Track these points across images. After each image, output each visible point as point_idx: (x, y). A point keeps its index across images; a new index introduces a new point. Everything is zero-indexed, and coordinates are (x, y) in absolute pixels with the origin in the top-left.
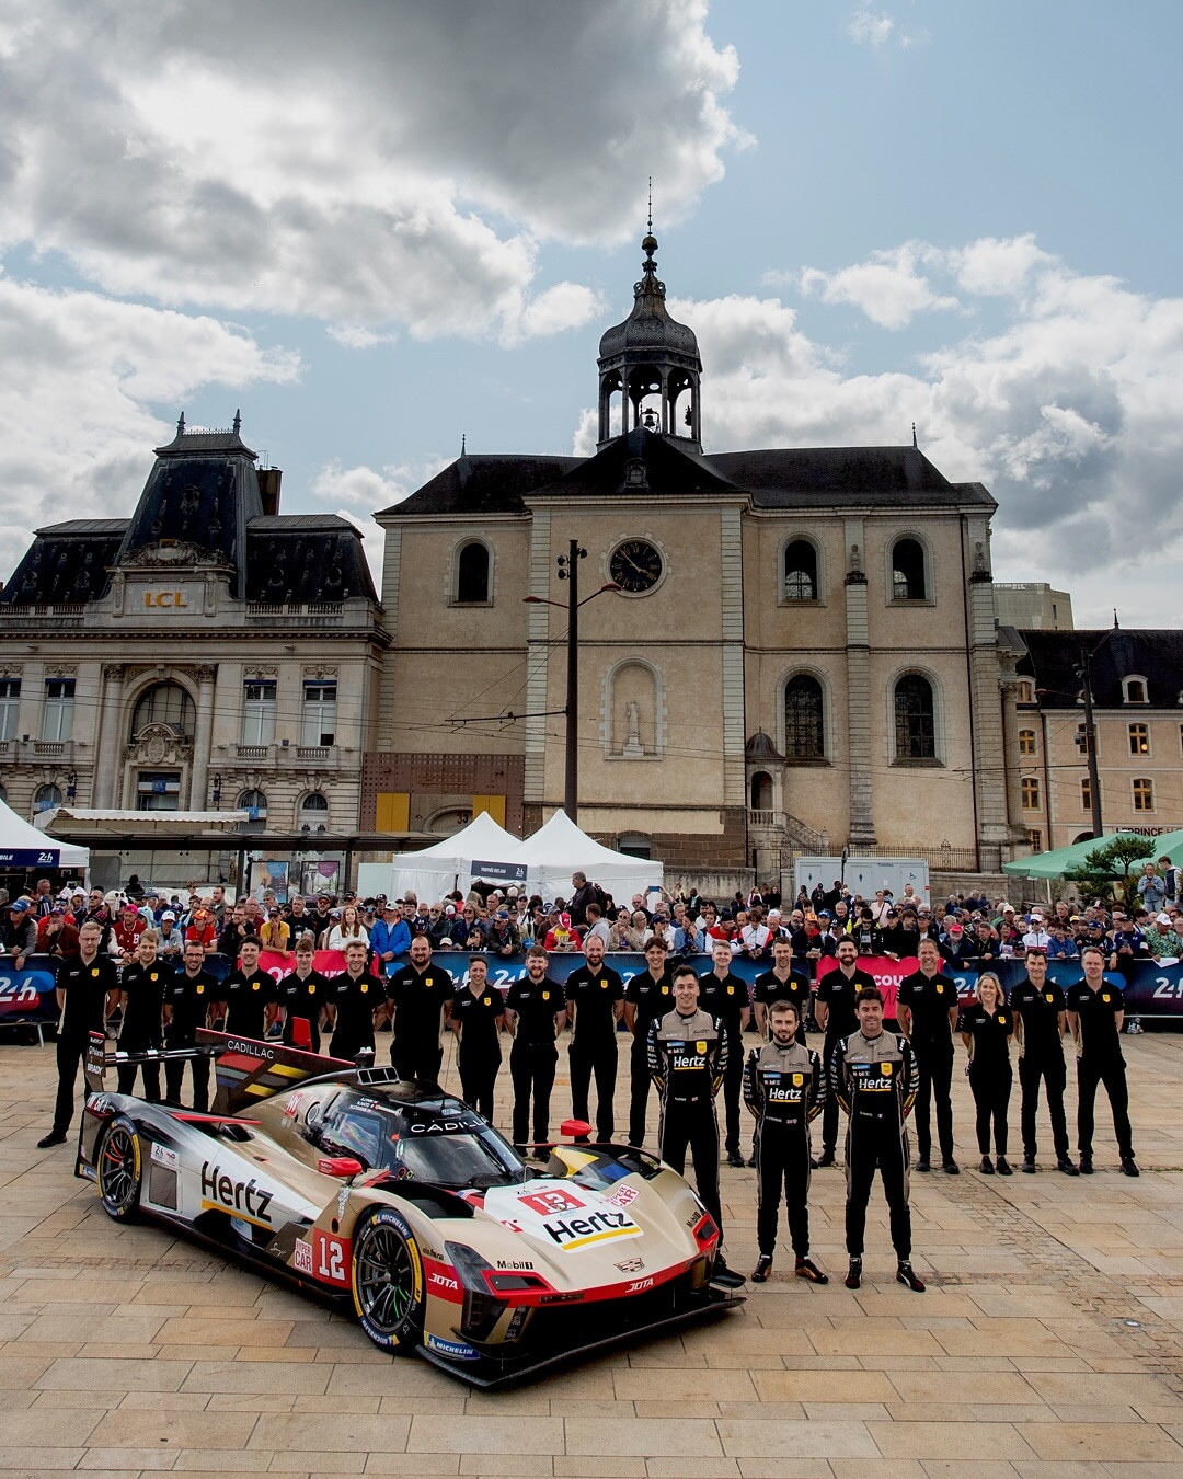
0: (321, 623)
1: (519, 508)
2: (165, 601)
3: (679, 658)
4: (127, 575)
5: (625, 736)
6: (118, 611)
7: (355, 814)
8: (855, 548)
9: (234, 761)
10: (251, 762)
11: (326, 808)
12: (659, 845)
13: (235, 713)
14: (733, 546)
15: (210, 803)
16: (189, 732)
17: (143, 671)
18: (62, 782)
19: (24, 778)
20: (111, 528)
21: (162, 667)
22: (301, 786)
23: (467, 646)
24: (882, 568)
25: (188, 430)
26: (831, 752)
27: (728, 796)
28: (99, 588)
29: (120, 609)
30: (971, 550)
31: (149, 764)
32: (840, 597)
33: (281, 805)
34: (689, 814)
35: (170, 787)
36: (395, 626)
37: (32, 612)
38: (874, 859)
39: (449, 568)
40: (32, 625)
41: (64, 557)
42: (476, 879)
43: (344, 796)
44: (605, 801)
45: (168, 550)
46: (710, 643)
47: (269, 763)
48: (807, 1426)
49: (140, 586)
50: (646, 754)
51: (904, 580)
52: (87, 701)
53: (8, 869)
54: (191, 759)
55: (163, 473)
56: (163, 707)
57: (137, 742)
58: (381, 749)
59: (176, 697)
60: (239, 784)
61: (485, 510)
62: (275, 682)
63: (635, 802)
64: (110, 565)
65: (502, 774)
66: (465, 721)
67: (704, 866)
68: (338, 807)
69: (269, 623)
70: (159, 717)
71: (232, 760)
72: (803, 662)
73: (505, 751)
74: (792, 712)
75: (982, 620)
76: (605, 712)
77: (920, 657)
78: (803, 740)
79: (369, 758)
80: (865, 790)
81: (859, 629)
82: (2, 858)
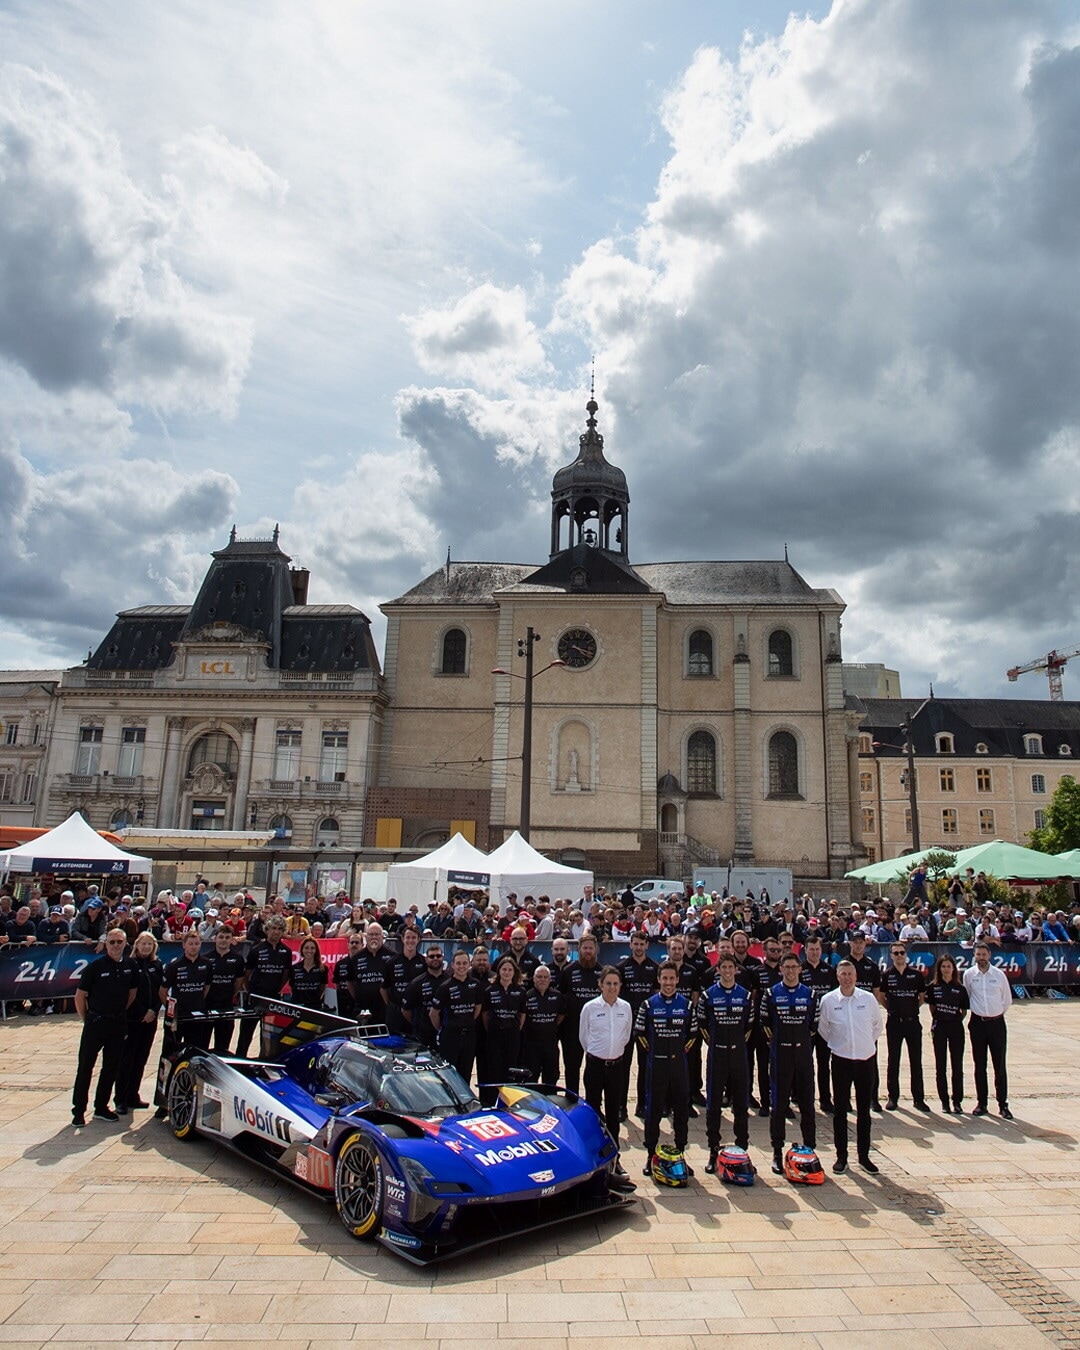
0: (337, 688)
2: (218, 669)
3: (609, 718)
4: (188, 648)
5: (567, 776)
6: (179, 676)
7: (360, 834)
8: (741, 636)
9: (267, 792)
10: (282, 793)
11: (338, 829)
12: (592, 859)
13: (270, 755)
14: (650, 633)
15: (247, 825)
16: (233, 769)
17: (198, 723)
18: (134, 809)
19: (104, 804)
20: (178, 612)
21: (214, 720)
22: (318, 812)
23: (448, 706)
24: (761, 651)
25: (238, 538)
26: (723, 788)
27: (644, 822)
28: (165, 659)
29: (182, 675)
30: (826, 639)
31: (201, 794)
32: (730, 673)
33: (303, 827)
34: (613, 835)
36: (394, 690)
37: (113, 676)
38: (752, 869)
39: (435, 648)
40: (113, 686)
41: (139, 634)
42: (452, 884)
43: (351, 819)
44: (551, 825)
45: (220, 630)
46: (632, 706)
47: (295, 793)
48: (691, 1295)
49: (199, 658)
50: (582, 789)
51: (777, 660)
52: (154, 745)
53: (88, 875)
54: (234, 790)
55: (218, 571)
56: (214, 749)
57: (193, 777)
58: (381, 784)
59: (224, 742)
60: (271, 810)
61: (464, 603)
62: (300, 732)
63: (572, 825)
64: (175, 640)
65: (473, 803)
66: (445, 764)
67: (625, 875)
68: (346, 828)
69: (298, 687)
70: (211, 757)
72: (702, 721)
73: (476, 787)
74: (692, 758)
75: (834, 691)
76: (552, 757)
77: (788, 718)
78: (701, 780)
79: (372, 791)
80: (746, 817)
81: (743, 697)
82: (83, 866)
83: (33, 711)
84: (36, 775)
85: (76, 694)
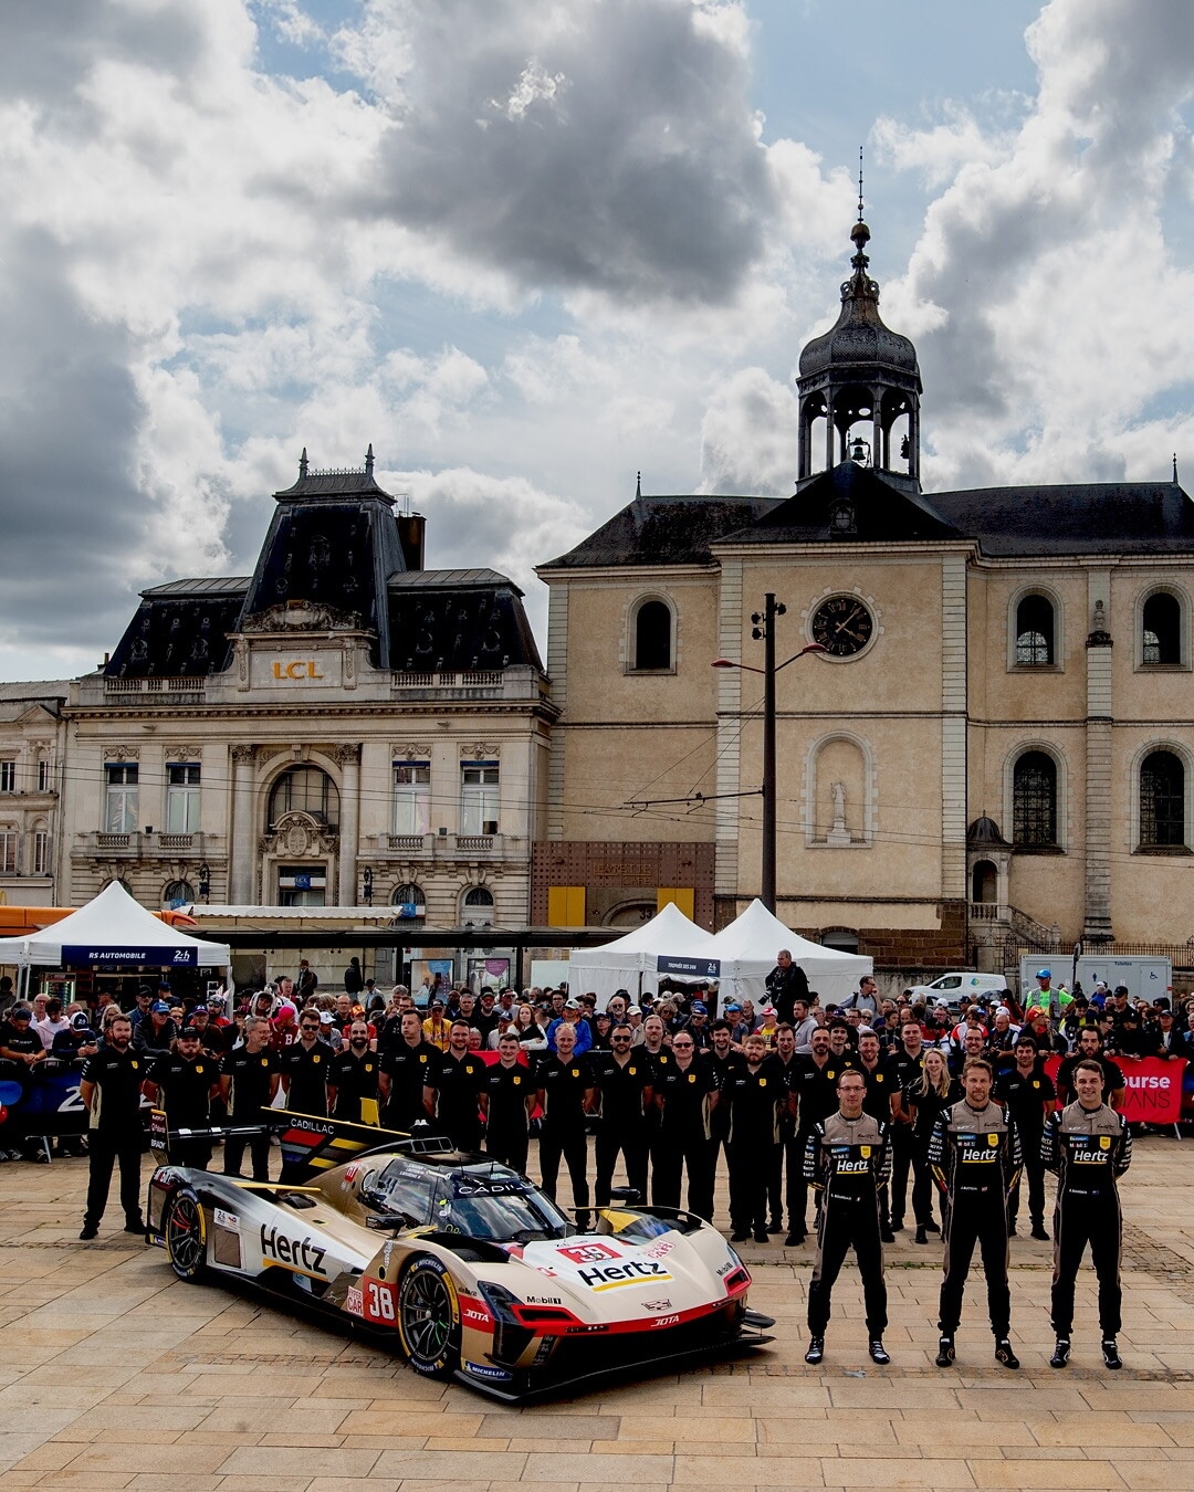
0: (478, 696)
1: (706, 559)
2: (298, 672)
3: (892, 732)
4: (251, 642)
5: (829, 821)
6: (243, 684)
7: (524, 910)
8: (1100, 604)
9: (386, 853)
10: (406, 853)
11: (491, 903)
12: (868, 941)
13: (385, 796)
14: (956, 602)
15: (360, 900)
16: (333, 820)
17: (276, 753)
18: (194, 879)
19: (151, 874)
20: (230, 587)
21: (299, 748)
22: (462, 879)
23: (647, 720)
24: (1132, 625)
25: (311, 470)
26: (1067, 834)
27: (947, 888)
28: (218, 659)
29: (246, 682)
31: (290, 857)
32: (1080, 662)
33: (441, 901)
34: (900, 908)
35: (316, 882)
36: (564, 698)
37: (145, 687)
38: (1110, 957)
39: (625, 630)
40: (146, 702)
41: (176, 623)
42: (663, 975)
43: (511, 891)
44: (807, 894)
45: (297, 613)
46: (928, 714)
47: (425, 854)
49: (268, 656)
50: (853, 841)
51: (1156, 641)
52: (215, 785)
53: (141, 968)
54: (336, 850)
55: (286, 521)
56: (302, 790)
57: (275, 833)
58: (551, 838)
59: (316, 780)
60: (393, 878)
61: (666, 561)
62: (428, 763)
63: (841, 894)
64: (231, 631)
65: (690, 863)
66: (647, 803)
67: (919, 965)
68: (504, 902)
69: (419, 696)
70: (299, 803)
71: (383, 851)
72: (1035, 736)
73: (693, 839)
74: (1021, 793)
76: (806, 793)
77: (1174, 731)
78: (1033, 825)
79: (539, 848)
80: (1103, 881)
81: (1102, 698)
82: (133, 956)
83: (33, 742)
84: (49, 834)
85: (93, 715)
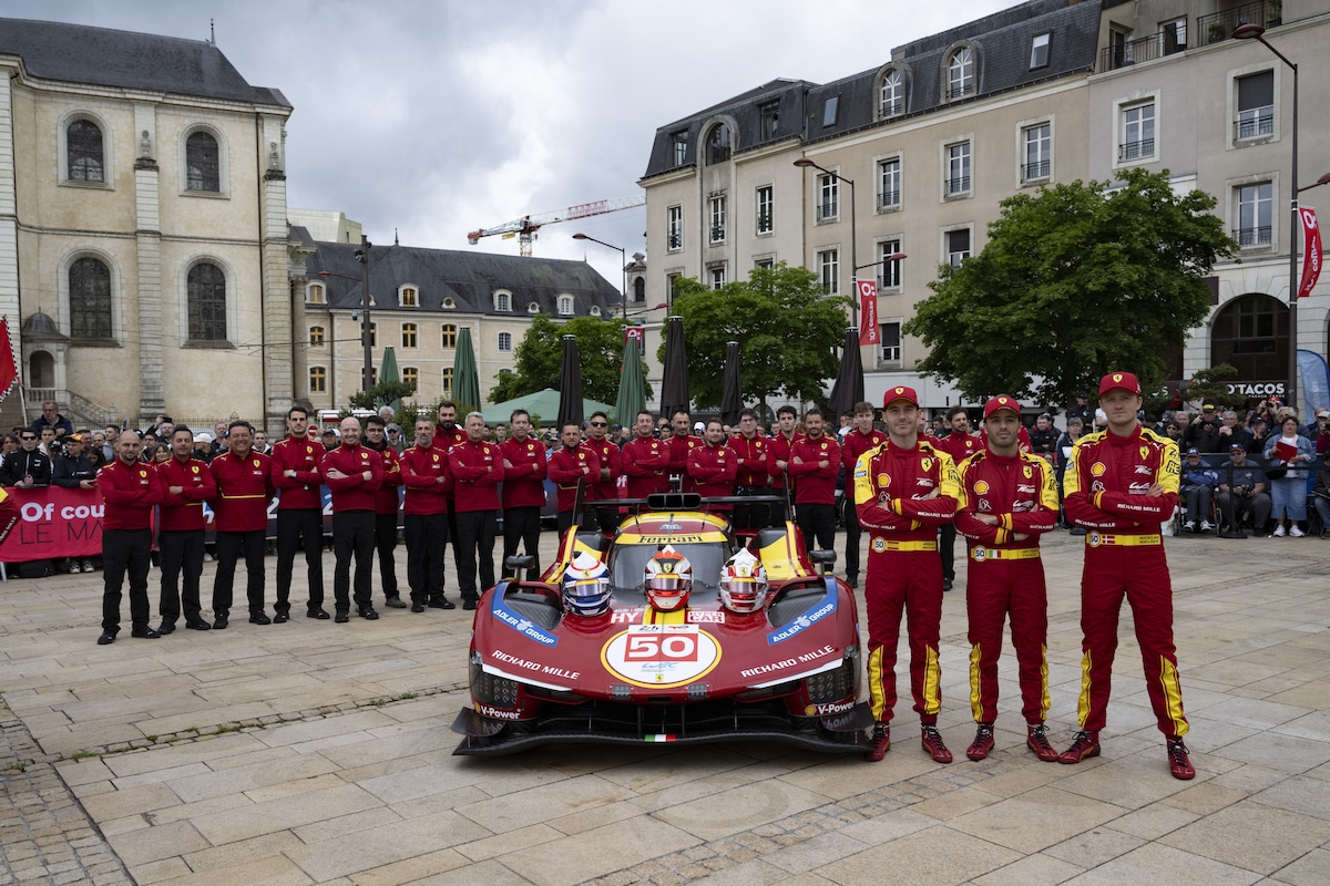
8: (146, 134)
24: (175, 157)
26: (122, 332)
30: (266, 150)
32: (128, 183)
72: (89, 244)
74: (76, 294)
75: (275, 216)
77: (214, 247)
78: (90, 322)
80: (156, 368)
81: (150, 215)
